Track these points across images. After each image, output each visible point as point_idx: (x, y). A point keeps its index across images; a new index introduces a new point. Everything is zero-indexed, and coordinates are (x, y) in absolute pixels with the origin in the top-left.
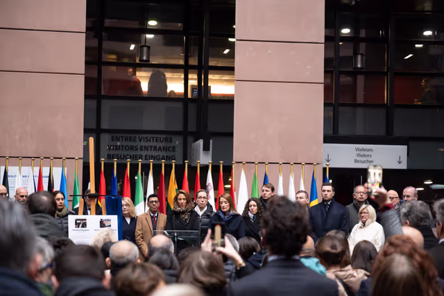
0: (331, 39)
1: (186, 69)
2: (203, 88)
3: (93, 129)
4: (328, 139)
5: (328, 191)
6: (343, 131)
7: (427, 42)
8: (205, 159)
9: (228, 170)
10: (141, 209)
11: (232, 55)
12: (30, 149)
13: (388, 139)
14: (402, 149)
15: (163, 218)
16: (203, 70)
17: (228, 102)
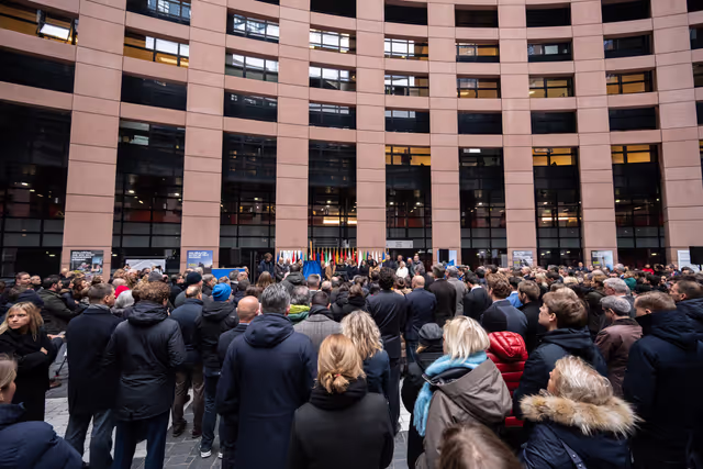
0: (388, 206)
1: (340, 216)
2: (346, 222)
3: (311, 237)
4: (388, 239)
5: (388, 257)
6: (393, 236)
7: (418, 207)
8: (347, 246)
9: (355, 250)
10: (327, 264)
11: (355, 211)
12: (291, 244)
13: (407, 238)
14: (411, 242)
15: (335, 267)
16: (346, 217)
17: (354, 227)
